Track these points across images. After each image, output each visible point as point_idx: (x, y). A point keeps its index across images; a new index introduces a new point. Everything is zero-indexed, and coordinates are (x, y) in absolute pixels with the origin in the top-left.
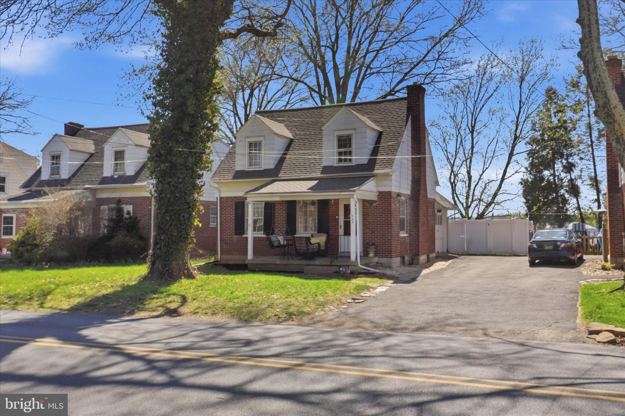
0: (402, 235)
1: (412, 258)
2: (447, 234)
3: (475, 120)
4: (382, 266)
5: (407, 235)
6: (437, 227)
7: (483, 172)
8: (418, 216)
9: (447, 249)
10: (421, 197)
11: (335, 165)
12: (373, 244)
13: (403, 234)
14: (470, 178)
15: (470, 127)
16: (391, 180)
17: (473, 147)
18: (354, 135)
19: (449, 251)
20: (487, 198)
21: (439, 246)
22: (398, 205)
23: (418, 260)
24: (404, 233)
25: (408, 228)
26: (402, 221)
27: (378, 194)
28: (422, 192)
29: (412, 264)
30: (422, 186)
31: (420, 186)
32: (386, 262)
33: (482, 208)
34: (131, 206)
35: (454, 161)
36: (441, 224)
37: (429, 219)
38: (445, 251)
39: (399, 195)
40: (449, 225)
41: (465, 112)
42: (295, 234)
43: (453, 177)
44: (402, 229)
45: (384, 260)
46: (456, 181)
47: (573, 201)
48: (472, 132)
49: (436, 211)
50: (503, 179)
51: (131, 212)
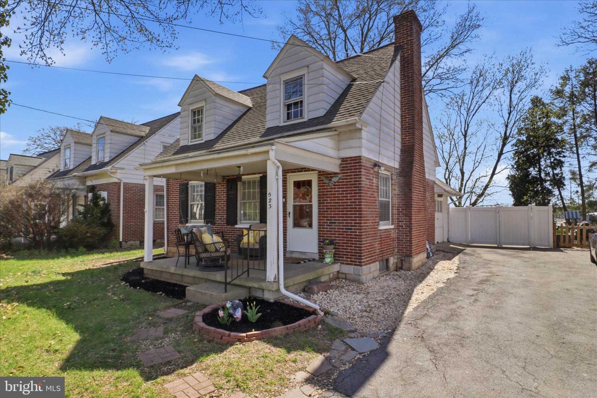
0: (382, 227)
1: (402, 260)
2: (448, 222)
3: (468, 125)
4: (346, 279)
5: (393, 227)
6: (437, 215)
7: (474, 170)
8: (411, 199)
9: (448, 239)
10: (415, 172)
11: (282, 124)
12: (331, 243)
13: (384, 226)
14: (463, 173)
15: (463, 131)
16: (361, 138)
17: (465, 148)
18: (306, 75)
19: (450, 240)
20: (479, 191)
21: (439, 236)
22: (375, 181)
23: (410, 263)
24: (389, 224)
25: (396, 217)
26: (385, 206)
27: (339, 162)
28: (416, 166)
29: (401, 268)
30: (417, 158)
31: (412, 156)
32: (352, 272)
33: (474, 198)
34: (106, 192)
35: (449, 160)
36: (441, 211)
37: (428, 204)
38: (446, 240)
39: (376, 165)
40: (450, 213)
41: (459, 121)
42: (236, 224)
43: (447, 173)
44: (384, 217)
45: (348, 269)
46: (451, 177)
47: (556, 192)
48: (465, 136)
49: (436, 196)
50: (493, 174)
51: (106, 198)
